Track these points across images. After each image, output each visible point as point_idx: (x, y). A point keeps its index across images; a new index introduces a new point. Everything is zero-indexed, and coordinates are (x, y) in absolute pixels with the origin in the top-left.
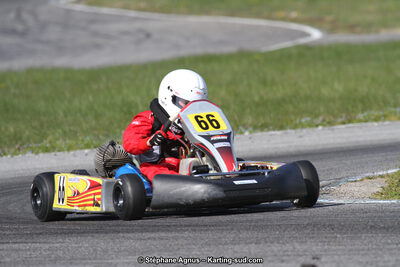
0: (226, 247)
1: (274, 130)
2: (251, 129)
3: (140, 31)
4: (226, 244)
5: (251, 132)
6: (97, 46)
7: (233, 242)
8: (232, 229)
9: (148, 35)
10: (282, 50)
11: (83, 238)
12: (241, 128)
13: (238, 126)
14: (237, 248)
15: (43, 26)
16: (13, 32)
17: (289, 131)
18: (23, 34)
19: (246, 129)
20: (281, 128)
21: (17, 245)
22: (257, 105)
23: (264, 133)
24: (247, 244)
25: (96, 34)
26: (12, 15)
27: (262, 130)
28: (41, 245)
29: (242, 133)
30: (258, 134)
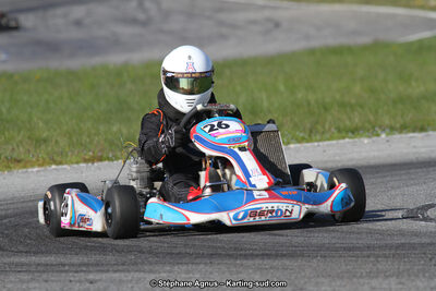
0: (361, 281)
1: (414, 131)
2: (388, 131)
3: (269, 20)
4: (361, 277)
5: (388, 135)
6: (223, 37)
7: (370, 275)
8: (369, 257)
9: (277, 25)
10: (420, 41)
11: (194, 267)
12: (377, 129)
13: (373, 127)
14: (374, 283)
15: (167, 15)
16: (134, 21)
17: (431, 133)
18: (145, 24)
19: (384, 130)
20: (422, 129)
21: (117, 275)
22: (395, 102)
23: (403, 135)
24: (387, 277)
25: (221, 23)
26: (134, 4)
27: (401, 132)
28: (146, 275)
29: (378, 135)
30: (397, 136)
